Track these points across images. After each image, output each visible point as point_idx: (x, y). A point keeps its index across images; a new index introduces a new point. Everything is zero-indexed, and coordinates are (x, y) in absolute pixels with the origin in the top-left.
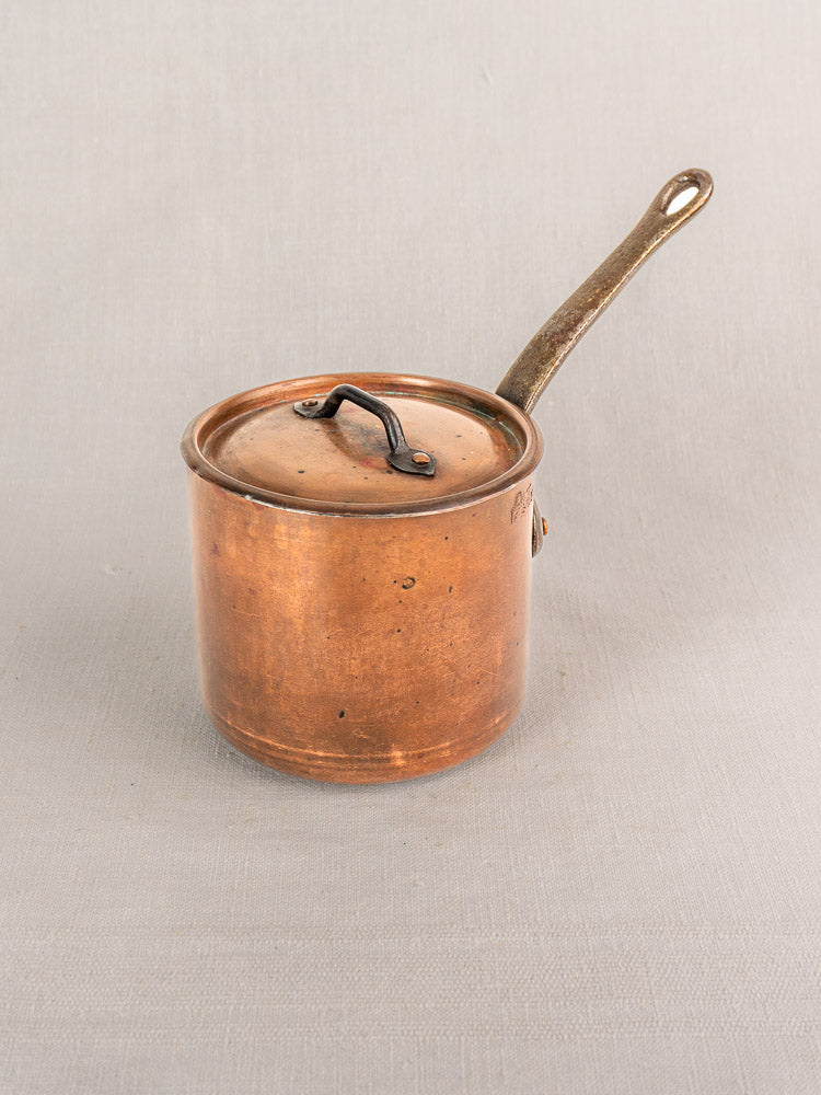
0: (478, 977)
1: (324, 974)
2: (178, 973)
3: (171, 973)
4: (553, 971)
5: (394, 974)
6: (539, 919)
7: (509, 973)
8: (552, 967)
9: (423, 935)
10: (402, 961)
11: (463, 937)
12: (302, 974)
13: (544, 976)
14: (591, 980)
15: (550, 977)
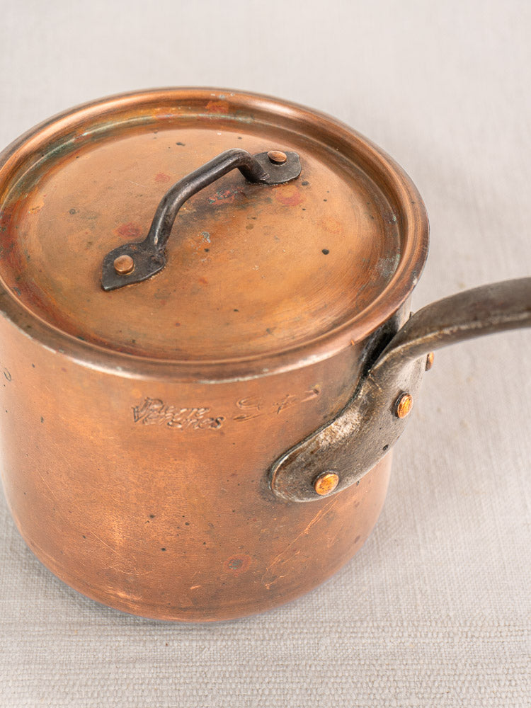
0: (393, 690)
1: (234, 686)
2: (81, 686)
3: (74, 685)
4: (470, 682)
5: (305, 686)
6: (451, 614)
7: (424, 685)
8: (469, 678)
9: (333, 635)
10: (313, 669)
11: (374, 637)
12: (209, 686)
13: (461, 688)
14: (510, 695)
15: (467, 692)
